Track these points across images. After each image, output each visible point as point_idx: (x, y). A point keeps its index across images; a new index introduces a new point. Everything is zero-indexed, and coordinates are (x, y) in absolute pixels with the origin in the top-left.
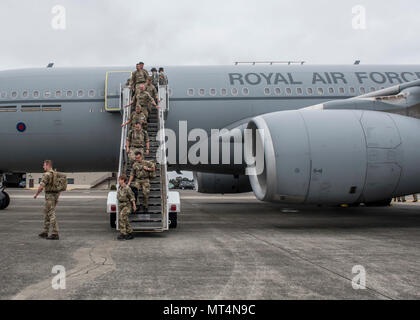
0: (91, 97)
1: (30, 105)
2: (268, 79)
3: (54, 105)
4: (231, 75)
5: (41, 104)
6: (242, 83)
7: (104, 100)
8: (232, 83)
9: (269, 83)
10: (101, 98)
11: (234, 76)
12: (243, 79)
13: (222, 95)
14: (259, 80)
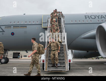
0: (37, 23)
1: (16, 26)
2: (98, 17)
3: (24, 26)
4: (85, 16)
5: (20, 26)
6: (89, 18)
7: (42, 24)
8: (86, 18)
9: (99, 18)
10: (40, 23)
11: (86, 16)
12: (90, 17)
13: (83, 22)
14: (95, 18)
